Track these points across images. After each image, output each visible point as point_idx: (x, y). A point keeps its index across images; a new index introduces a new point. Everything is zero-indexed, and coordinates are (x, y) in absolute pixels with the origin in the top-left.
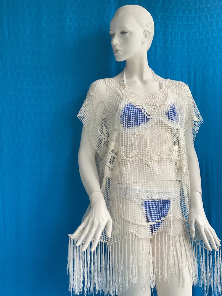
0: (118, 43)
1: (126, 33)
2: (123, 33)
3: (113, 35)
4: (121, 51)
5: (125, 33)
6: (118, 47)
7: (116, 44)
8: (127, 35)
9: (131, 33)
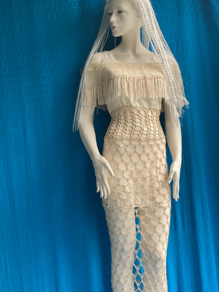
3: (111, 14)
8: (123, 14)
9: (126, 12)
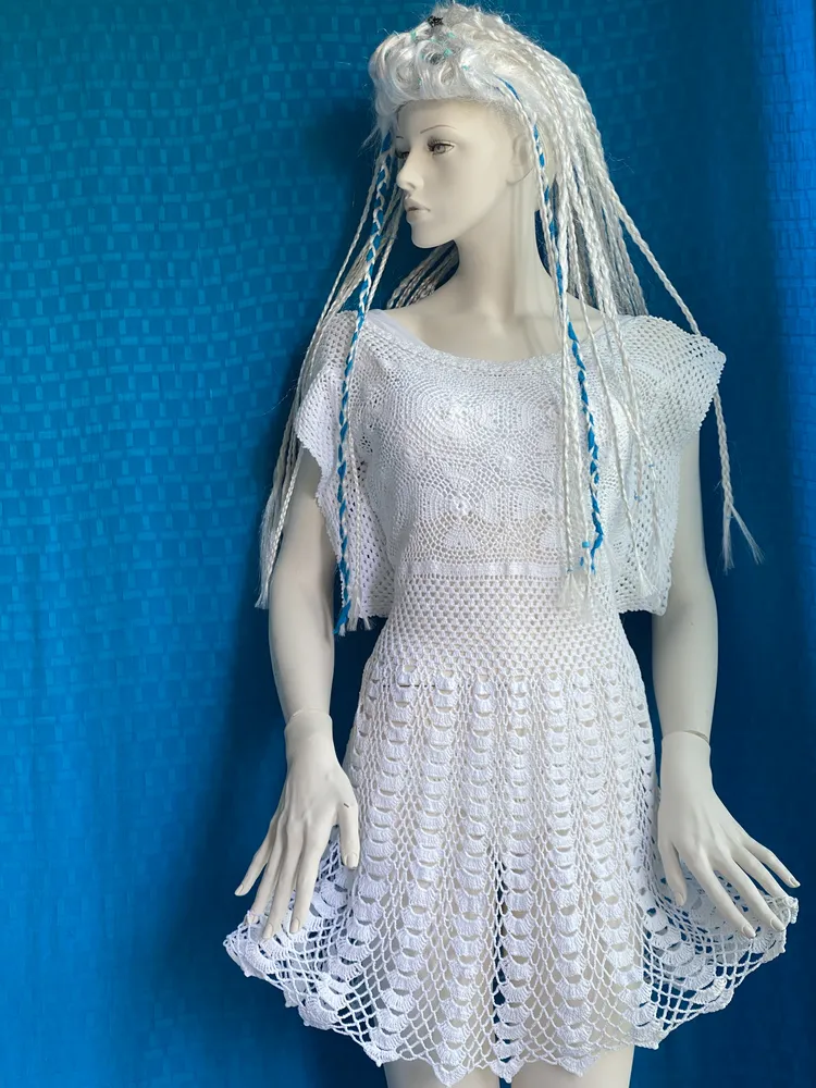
0: (419, 182)
1: (448, 148)
2: (435, 146)
3: (404, 153)
4: (429, 210)
5: (442, 149)
6: (416, 198)
7: (413, 187)
8: (450, 152)
9: (462, 146)
